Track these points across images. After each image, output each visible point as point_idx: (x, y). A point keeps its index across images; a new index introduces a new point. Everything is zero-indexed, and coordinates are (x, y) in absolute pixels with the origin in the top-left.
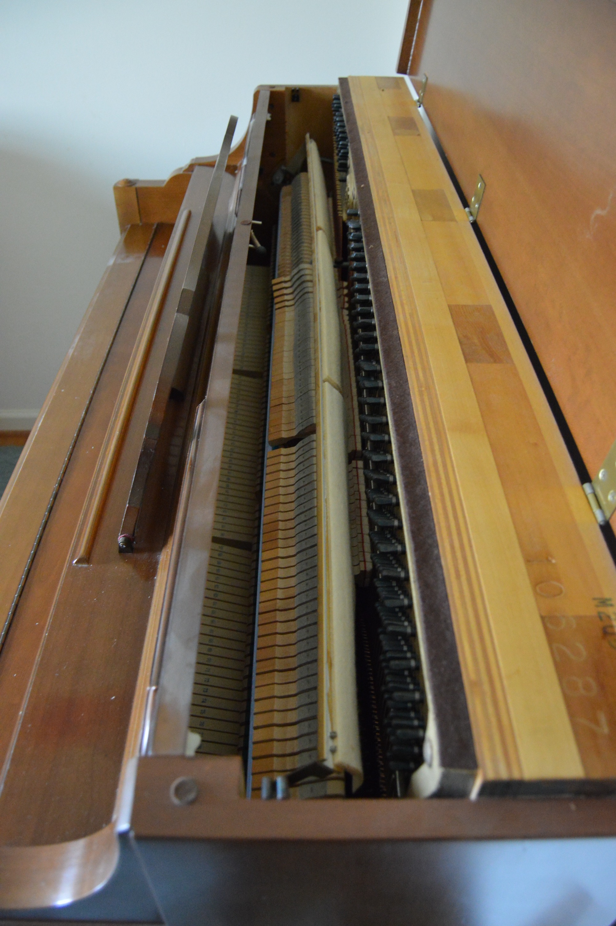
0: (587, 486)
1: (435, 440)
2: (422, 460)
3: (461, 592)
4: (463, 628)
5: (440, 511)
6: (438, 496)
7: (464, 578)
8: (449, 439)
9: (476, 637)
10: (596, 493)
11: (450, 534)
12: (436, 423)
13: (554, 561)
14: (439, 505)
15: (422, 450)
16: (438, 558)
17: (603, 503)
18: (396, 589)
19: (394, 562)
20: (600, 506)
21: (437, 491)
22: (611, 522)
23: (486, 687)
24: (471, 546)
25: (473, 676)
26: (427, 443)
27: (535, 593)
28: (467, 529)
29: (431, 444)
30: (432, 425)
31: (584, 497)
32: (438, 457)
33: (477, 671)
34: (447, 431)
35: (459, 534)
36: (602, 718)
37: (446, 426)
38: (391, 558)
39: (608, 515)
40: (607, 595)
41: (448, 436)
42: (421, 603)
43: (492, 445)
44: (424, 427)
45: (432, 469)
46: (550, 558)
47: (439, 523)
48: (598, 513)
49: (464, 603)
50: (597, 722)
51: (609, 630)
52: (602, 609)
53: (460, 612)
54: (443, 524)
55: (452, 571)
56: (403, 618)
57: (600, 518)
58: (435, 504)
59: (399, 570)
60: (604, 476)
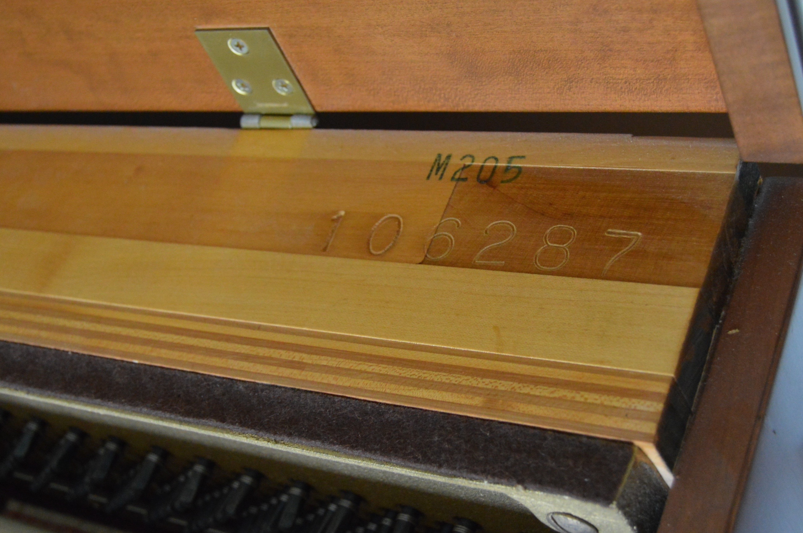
0: (245, 122)
1: (46, 320)
2: (70, 353)
3: (327, 369)
4: (391, 388)
5: (175, 355)
6: (147, 350)
7: (307, 358)
8: (57, 297)
9: (415, 373)
10: (264, 112)
11: (221, 354)
12: (16, 307)
13: (342, 213)
14: (164, 353)
15: (53, 347)
16: (254, 387)
17: (284, 107)
18: (265, 507)
19: (217, 494)
20: (287, 116)
21: (138, 349)
22: (319, 109)
23: (503, 385)
24: (259, 328)
25: (478, 401)
26: (44, 334)
27: (380, 257)
28: (226, 323)
29: (49, 328)
30: (17, 315)
31: (259, 133)
32: (78, 325)
33: (472, 391)
34: (42, 295)
35: (228, 339)
36: (618, 232)
37: (32, 293)
38: (208, 498)
39: (307, 109)
40: (432, 158)
41: (52, 296)
42: (318, 443)
43: (105, 234)
44: (14, 329)
45: (94, 342)
46: (335, 217)
47: (193, 365)
48: (295, 122)
49: (349, 372)
50: (621, 242)
51: (485, 175)
52: (449, 173)
53: (361, 383)
54: (198, 359)
55: (287, 372)
56: (321, 511)
57: (306, 123)
58: (159, 359)
59: (236, 485)
60: (243, 86)
